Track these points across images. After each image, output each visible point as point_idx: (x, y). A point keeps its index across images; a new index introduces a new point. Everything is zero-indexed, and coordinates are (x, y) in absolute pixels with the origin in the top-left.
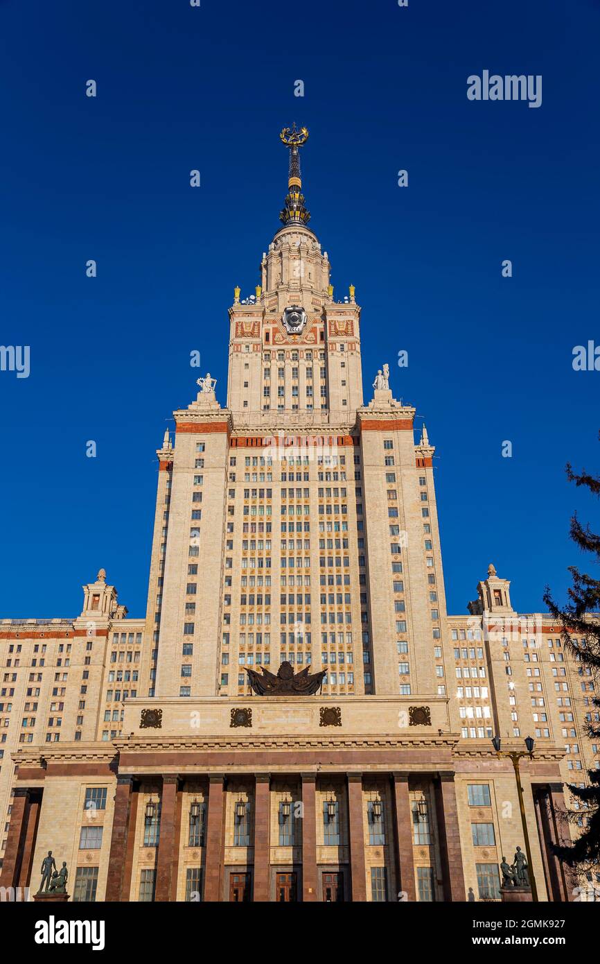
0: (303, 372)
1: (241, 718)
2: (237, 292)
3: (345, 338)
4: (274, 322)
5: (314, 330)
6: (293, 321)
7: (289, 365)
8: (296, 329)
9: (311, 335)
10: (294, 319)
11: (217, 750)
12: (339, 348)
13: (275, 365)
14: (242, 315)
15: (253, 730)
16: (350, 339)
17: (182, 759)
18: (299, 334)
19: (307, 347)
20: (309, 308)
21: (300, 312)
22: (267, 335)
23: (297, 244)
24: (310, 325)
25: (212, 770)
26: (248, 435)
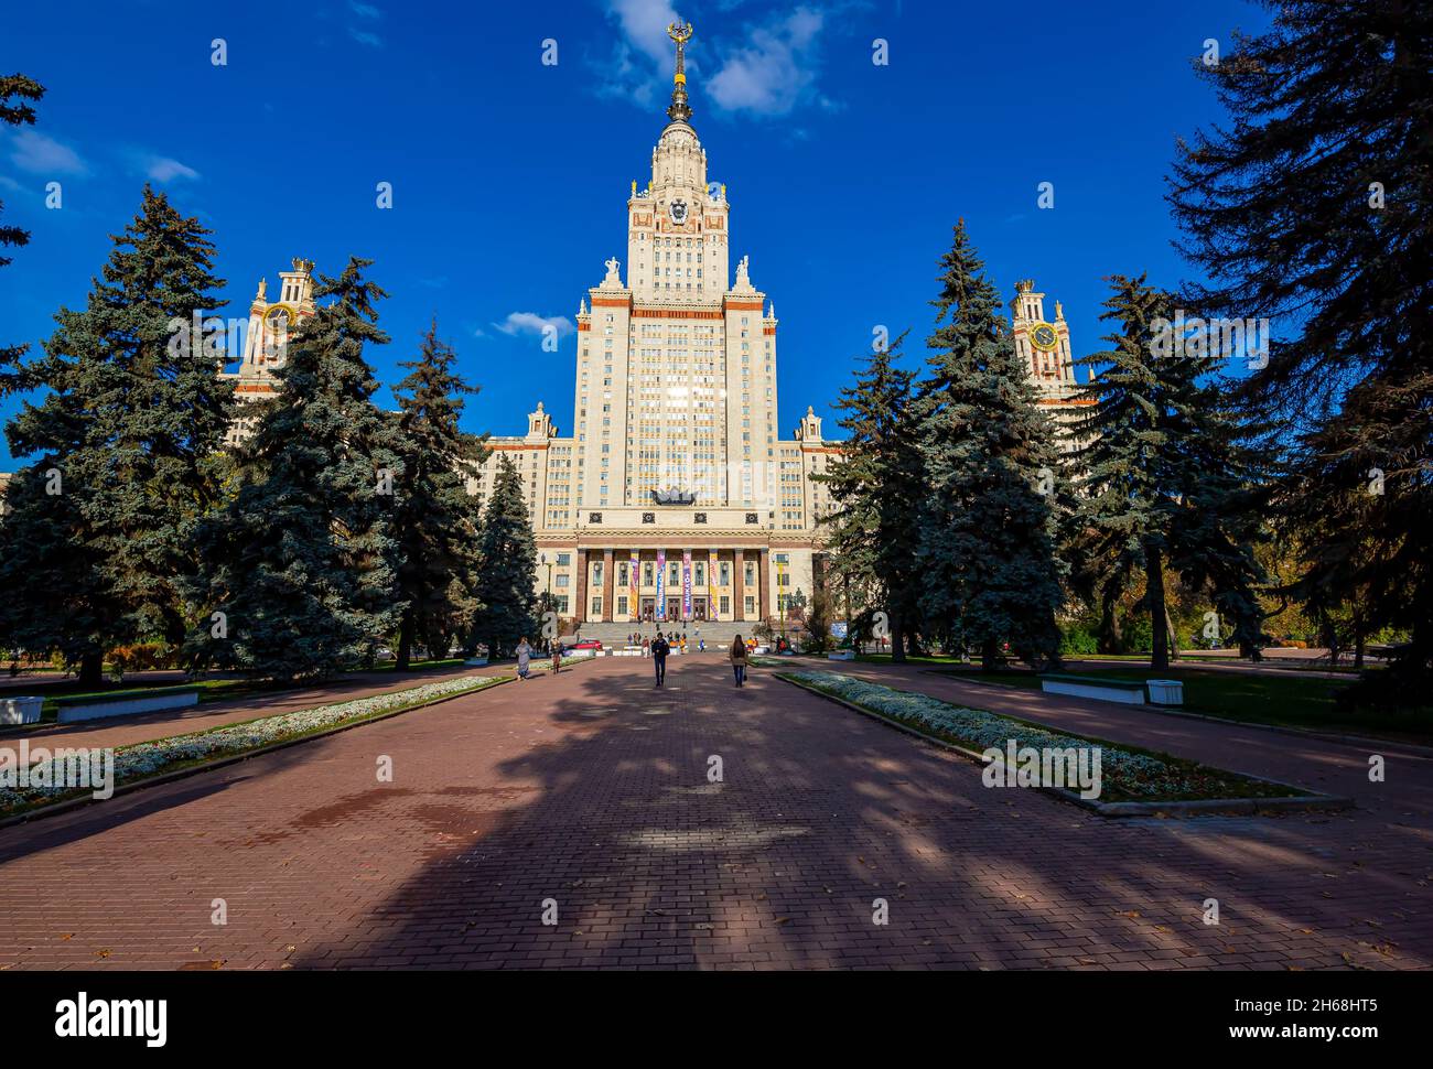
0: (684, 257)
1: (649, 518)
2: (634, 185)
3: (716, 231)
4: (663, 213)
5: (693, 222)
6: (678, 214)
7: (674, 250)
8: (679, 221)
9: (691, 226)
10: (679, 212)
11: (635, 536)
12: (712, 240)
13: (662, 250)
14: (639, 207)
15: (656, 525)
16: (721, 232)
17: (615, 541)
18: (682, 225)
19: (688, 236)
20: (690, 203)
21: (683, 206)
22: (658, 224)
23: (681, 142)
24: (691, 217)
25: (633, 547)
26: (645, 308)
